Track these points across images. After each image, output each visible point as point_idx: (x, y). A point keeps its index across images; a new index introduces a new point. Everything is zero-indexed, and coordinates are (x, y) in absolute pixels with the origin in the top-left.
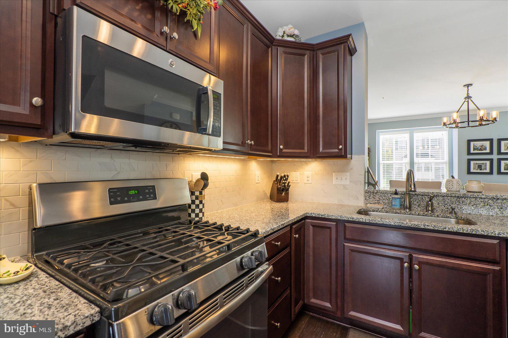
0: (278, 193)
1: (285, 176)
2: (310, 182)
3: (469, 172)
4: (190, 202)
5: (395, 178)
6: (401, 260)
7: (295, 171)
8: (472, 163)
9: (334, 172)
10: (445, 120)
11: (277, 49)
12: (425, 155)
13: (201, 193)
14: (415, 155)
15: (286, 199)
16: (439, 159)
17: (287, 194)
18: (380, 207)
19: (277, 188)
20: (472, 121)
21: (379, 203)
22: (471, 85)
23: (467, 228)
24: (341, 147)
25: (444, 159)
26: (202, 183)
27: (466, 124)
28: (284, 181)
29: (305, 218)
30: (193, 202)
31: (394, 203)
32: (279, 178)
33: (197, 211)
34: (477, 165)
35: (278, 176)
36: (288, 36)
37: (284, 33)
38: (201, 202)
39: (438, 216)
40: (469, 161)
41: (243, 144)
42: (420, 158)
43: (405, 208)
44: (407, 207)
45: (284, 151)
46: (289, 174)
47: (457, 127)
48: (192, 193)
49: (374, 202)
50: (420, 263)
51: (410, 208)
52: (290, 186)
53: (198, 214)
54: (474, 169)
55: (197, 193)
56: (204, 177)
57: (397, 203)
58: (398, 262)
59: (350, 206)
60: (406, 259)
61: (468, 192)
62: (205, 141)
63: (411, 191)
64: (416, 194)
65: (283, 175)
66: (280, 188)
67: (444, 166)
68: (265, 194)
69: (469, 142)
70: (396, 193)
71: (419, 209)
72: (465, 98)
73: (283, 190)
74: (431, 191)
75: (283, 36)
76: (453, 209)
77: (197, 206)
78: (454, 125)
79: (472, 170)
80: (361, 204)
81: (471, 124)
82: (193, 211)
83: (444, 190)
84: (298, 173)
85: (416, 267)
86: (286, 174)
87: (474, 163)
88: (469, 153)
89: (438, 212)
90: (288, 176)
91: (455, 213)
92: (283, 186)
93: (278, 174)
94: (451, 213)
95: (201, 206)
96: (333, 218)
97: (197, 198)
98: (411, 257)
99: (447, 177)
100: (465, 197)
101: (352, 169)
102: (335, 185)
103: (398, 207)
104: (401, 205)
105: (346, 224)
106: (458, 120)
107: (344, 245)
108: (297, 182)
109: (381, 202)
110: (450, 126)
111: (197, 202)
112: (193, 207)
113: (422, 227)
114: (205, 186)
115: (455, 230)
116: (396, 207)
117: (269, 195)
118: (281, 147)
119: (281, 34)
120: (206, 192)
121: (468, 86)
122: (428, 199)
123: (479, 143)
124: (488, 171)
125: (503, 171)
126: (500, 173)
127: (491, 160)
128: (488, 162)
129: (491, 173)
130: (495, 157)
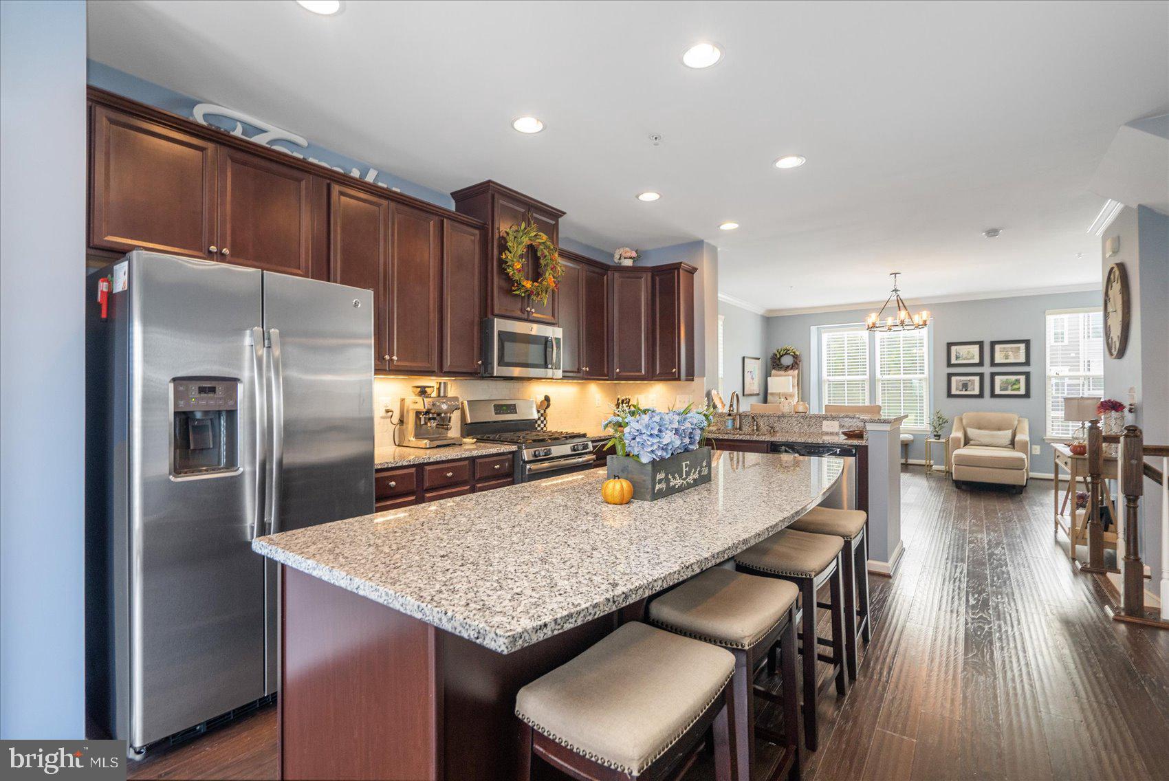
1: (625, 399)
3: (950, 395)
4: (537, 418)
5: (848, 403)
8: (954, 379)
9: (678, 394)
13: (545, 411)
14: (878, 366)
24: (674, 370)
25: (923, 373)
26: (546, 403)
30: (539, 419)
32: (621, 401)
33: (542, 426)
34: (961, 384)
37: (621, 256)
38: (545, 419)
40: (950, 376)
41: (579, 371)
45: (621, 373)
46: (630, 397)
48: (538, 412)
51: (740, 429)
53: (543, 428)
54: (957, 389)
55: (542, 412)
56: (547, 399)
57: (729, 424)
62: (550, 373)
65: (623, 398)
69: (949, 345)
75: (620, 259)
77: (542, 422)
79: (954, 392)
82: (539, 426)
86: (627, 397)
87: (957, 381)
88: (949, 365)
90: (629, 399)
93: (619, 397)
95: (545, 422)
97: (542, 415)
101: (693, 391)
103: (729, 428)
111: (542, 418)
112: (539, 422)
114: (548, 406)
118: (618, 371)
120: (548, 411)
121: (895, 274)
123: (963, 350)
124: (977, 392)
125: (997, 391)
126: (993, 395)
127: (981, 375)
128: (977, 379)
129: (981, 395)
130: (987, 370)
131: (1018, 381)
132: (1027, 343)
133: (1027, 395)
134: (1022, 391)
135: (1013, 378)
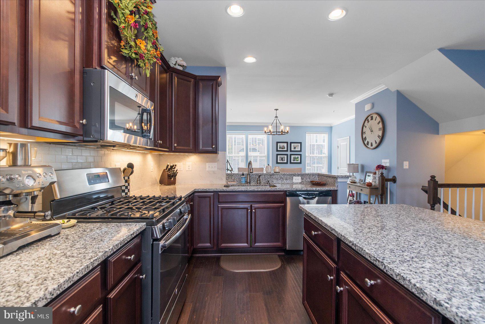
0: (168, 178)
1: (173, 165)
2: (190, 170)
3: (277, 163)
6: (247, 209)
7: (179, 162)
8: (279, 156)
9: (207, 162)
10: (265, 129)
11: (172, 74)
12: (254, 150)
13: (129, 178)
14: (249, 151)
15: (174, 183)
16: (262, 154)
17: (175, 179)
18: (235, 183)
19: (168, 175)
20: (278, 132)
21: (234, 181)
22: (278, 109)
23: (273, 189)
24: (214, 146)
25: (265, 154)
27: (275, 133)
28: (173, 170)
29: (194, 192)
31: (242, 181)
32: (169, 167)
33: (126, 191)
34: (281, 158)
35: (168, 166)
36: (179, 65)
37: (176, 63)
38: (129, 185)
39: (262, 186)
40: (277, 155)
42: (252, 152)
43: (247, 183)
44: (248, 183)
45: (177, 147)
46: (176, 164)
47: (271, 134)
49: (231, 181)
50: (255, 209)
51: (250, 183)
52: (177, 173)
53: (127, 193)
54: (279, 160)
55: (126, 178)
56: (131, 166)
57: (243, 180)
58: (246, 210)
59: (218, 184)
60: (249, 208)
61: (275, 172)
63: (251, 172)
64: (252, 175)
66: (170, 174)
67: (265, 158)
68: (156, 180)
69: (277, 143)
70: (243, 175)
71: (254, 183)
72: (275, 117)
73: (172, 176)
74: (259, 173)
75: (175, 65)
76: (268, 181)
78: (270, 133)
80: (224, 182)
81: (278, 133)
82: (123, 191)
83: (265, 172)
84: (182, 163)
85: (254, 211)
86: (174, 164)
88: (277, 150)
89: (262, 183)
90: (176, 165)
91: (269, 184)
92: (173, 173)
93: (169, 164)
94: (268, 184)
95: (128, 188)
96: (212, 190)
97: (127, 181)
98: (251, 206)
99: (266, 165)
100: (273, 175)
101: (218, 160)
102: (208, 171)
103: (244, 183)
104: (245, 181)
105: (219, 193)
106: (272, 131)
107: (218, 206)
108: (181, 170)
109: (235, 180)
110: (268, 133)
111: (127, 185)
112: (124, 188)
113: (256, 190)
114: (132, 172)
115: (269, 189)
116: (243, 183)
117: (158, 180)
118: (176, 145)
119: (174, 63)
121: (277, 110)
122: (258, 177)
123: (282, 144)
124: (286, 161)
125: (292, 161)
126: (291, 163)
127: (287, 155)
128: (286, 156)
129: (287, 163)
130: (289, 153)
131: (298, 157)
132: (301, 143)
133: (300, 163)
134: (299, 161)
135: (297, 156)
